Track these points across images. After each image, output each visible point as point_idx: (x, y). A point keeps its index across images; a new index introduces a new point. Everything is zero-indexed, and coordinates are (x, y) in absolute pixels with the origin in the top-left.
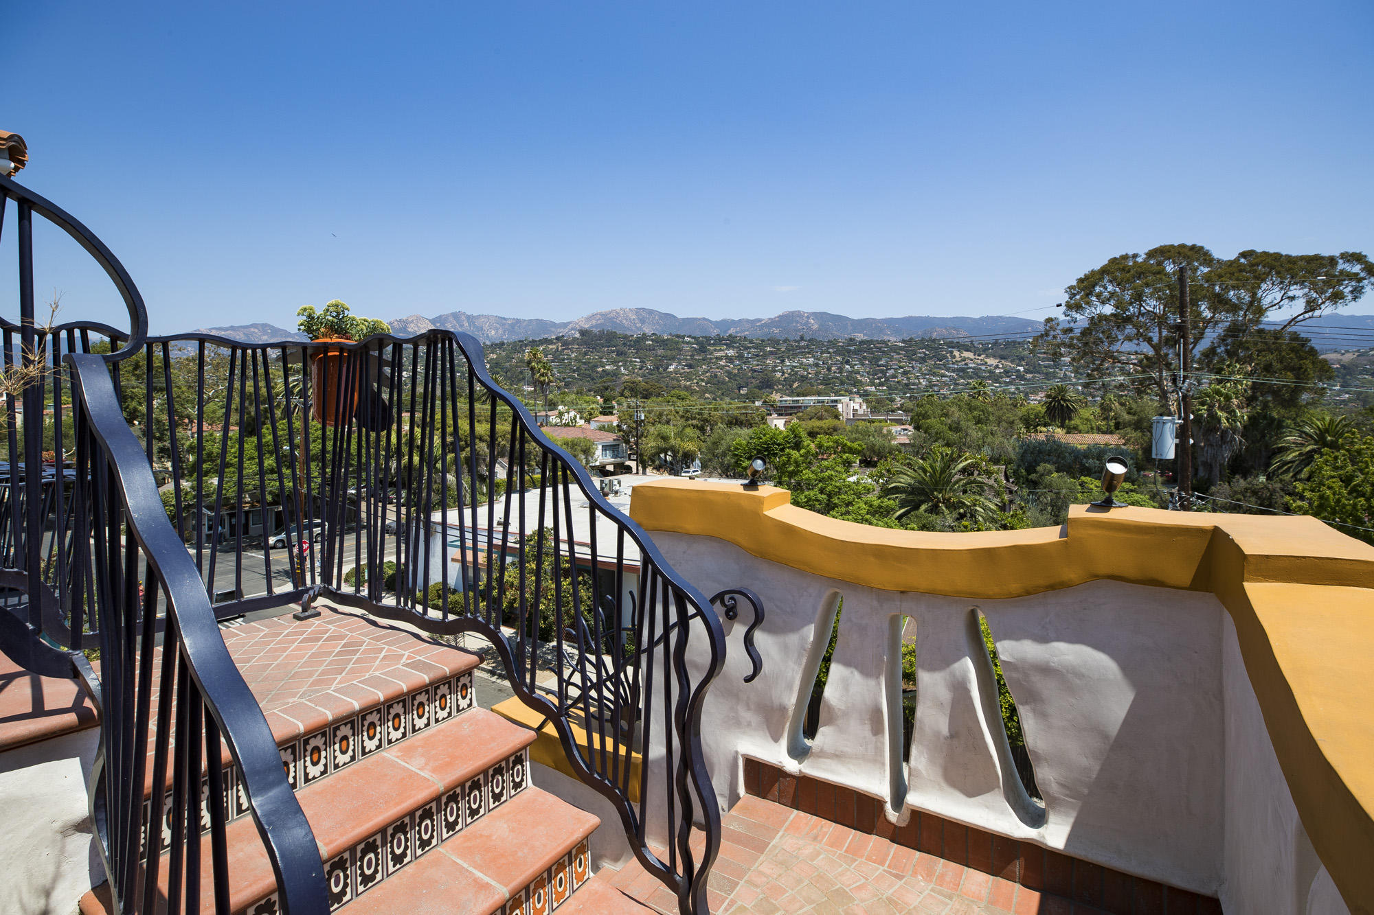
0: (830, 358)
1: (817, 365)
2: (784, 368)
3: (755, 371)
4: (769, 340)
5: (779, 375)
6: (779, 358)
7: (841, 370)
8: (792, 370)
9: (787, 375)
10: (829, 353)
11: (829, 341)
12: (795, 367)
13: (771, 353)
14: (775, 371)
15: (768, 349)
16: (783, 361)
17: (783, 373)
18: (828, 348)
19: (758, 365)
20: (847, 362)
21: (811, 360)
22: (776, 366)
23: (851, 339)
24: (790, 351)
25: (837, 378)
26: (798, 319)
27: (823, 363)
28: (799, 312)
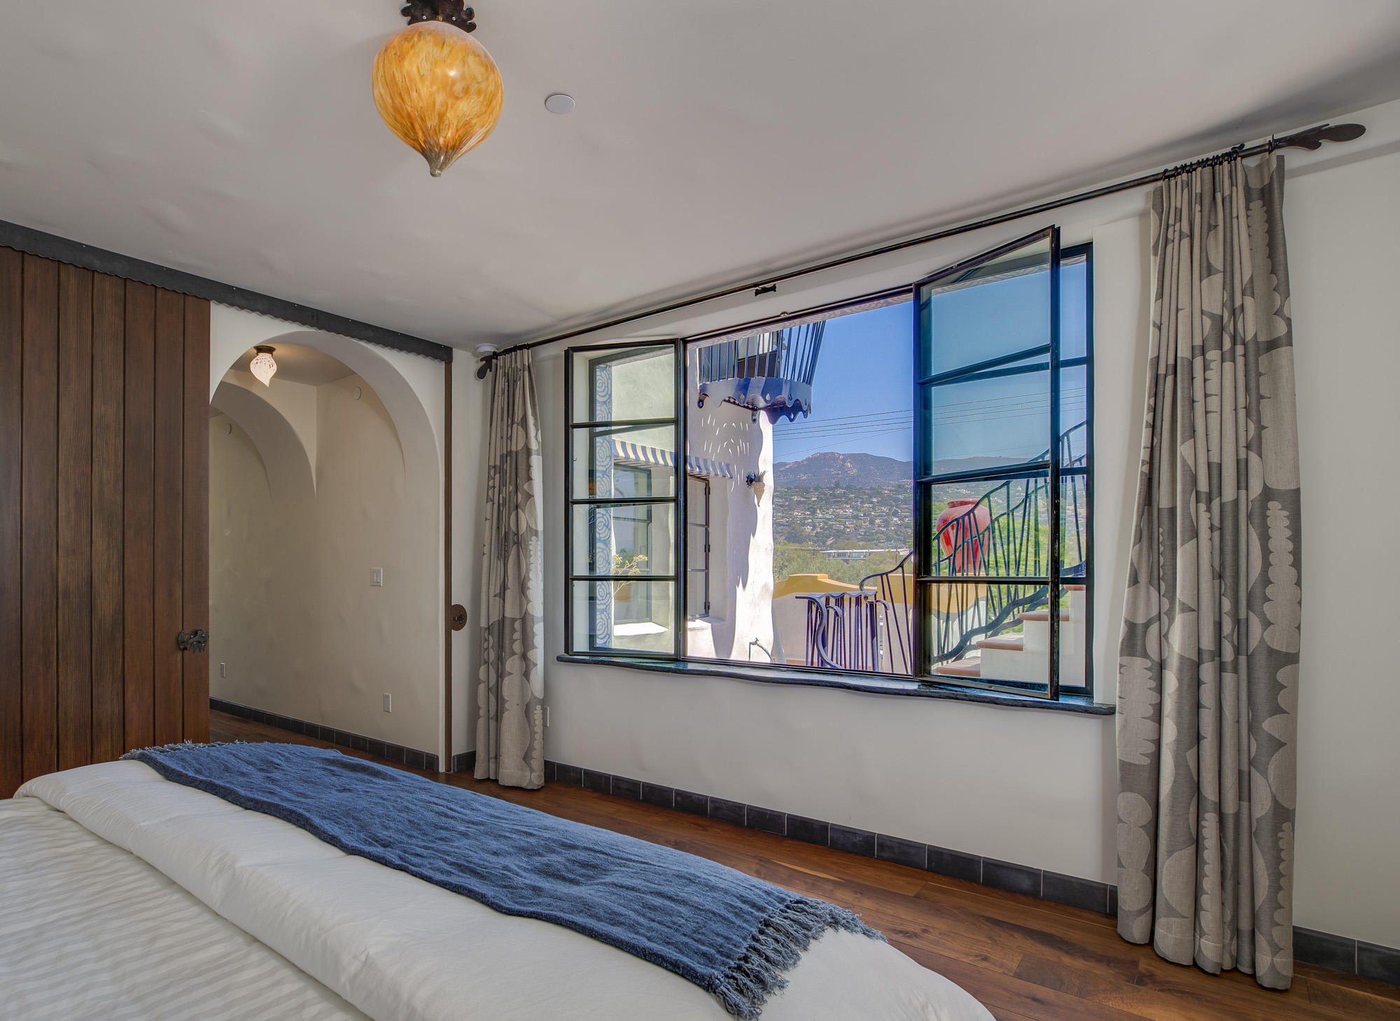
0: (873, 508)
1: (856, 517)
2: (816, 521)
3: (781, 525)
4: (796, 487)
5: (808, 529)
6: (808, 510)
7: (886, 523)
8: (826, 523)
9: (819, 530)
10: (872, 503)
11: (872, 489)
12: (829, 519)
13: (799, 503)
14: (804, 525)
15: (796, 498)
16: (814, 513)
17: (814, 527)
18: (871, 497)
19: (783, 517)
20: (895, 514)
21: (849, 512)
22: (805, 519)
23: (899, 486)
24: (822, 500)
25: (882, 533)
26: (832, 462)
27: (865, 515)
28: (833, 453)
